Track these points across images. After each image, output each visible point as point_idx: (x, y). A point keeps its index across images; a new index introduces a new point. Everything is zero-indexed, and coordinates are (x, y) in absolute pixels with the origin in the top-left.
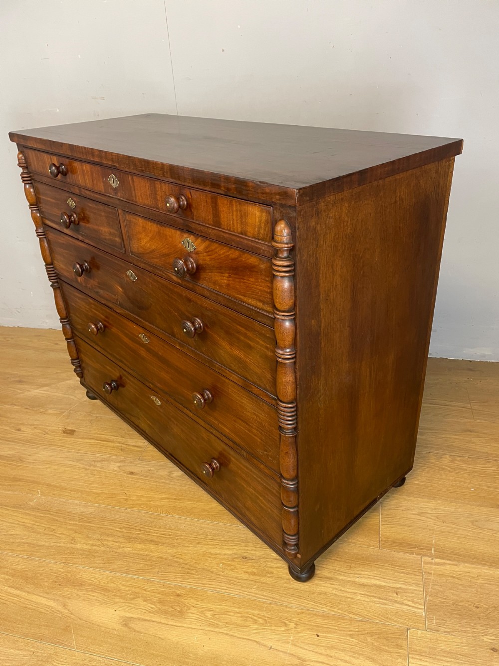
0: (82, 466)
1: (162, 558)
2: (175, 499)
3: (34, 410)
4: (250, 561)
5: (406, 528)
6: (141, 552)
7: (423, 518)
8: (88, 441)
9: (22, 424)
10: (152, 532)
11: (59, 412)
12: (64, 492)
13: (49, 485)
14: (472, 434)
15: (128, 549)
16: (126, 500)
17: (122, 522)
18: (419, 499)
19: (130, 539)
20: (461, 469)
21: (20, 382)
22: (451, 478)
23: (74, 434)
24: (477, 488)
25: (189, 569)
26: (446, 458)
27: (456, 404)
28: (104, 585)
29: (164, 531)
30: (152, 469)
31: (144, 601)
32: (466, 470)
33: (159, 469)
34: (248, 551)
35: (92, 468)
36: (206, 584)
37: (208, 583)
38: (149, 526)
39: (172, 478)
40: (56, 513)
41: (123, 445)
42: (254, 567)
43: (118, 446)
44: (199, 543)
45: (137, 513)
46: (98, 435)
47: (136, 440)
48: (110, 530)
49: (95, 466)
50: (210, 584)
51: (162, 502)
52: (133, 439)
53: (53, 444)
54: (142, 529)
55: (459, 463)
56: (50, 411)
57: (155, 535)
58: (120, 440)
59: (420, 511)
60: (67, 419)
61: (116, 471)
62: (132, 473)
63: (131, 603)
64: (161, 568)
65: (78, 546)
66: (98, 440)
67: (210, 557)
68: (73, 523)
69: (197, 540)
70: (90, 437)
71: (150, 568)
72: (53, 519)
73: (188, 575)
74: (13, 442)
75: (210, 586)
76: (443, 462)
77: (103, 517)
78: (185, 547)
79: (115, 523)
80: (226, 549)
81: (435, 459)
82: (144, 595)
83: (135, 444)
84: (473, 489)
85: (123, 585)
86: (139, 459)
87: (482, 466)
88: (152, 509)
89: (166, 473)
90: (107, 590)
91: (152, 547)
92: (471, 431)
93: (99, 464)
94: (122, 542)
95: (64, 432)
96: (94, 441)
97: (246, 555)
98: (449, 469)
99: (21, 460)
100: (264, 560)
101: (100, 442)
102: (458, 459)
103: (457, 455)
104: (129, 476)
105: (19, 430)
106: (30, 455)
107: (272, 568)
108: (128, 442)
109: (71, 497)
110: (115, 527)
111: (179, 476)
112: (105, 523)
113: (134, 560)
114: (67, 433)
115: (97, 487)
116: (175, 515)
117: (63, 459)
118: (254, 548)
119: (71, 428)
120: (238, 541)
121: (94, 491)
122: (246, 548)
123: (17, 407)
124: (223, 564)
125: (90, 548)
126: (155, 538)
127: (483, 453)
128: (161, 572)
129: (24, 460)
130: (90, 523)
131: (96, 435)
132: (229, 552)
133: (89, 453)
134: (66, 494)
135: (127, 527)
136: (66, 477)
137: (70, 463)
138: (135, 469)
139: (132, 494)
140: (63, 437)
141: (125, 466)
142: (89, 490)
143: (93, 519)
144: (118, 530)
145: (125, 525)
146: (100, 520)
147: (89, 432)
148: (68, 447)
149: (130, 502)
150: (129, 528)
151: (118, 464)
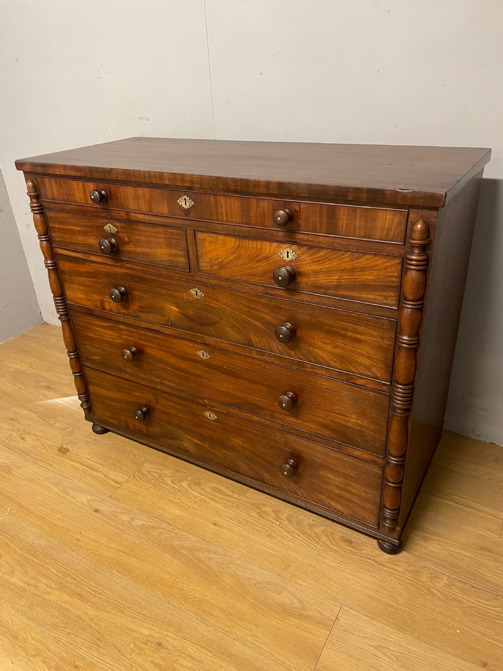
0: (57, 491)
1: (80, 618)
3: (44, 420)
4: (163, 650)
5: (353, 661)
6: (63, 605)
7: (379, 654)
8: (74, 464)
9: (29, 433)
10: (84, 585)
11: (64, 427)
12: (29, 515)
13: (20, 505)
14: (490, 554)
15: (55, 596)
16: (79, 540)
17: (63, 564)
18: (386, 627)
19: (62, 587)
20: (455, 599)
21: (48, 388)
22: (437, 609)
23: (66, 454)
24: (466, 631)
25: (99, 639)
26: (443, 580)
27: (487, 509)
28: (16, 630)
29: (96, 587)
30: (118, 510)
31: (43, 662)
32: (462, 603)
33: (123, 513)
34: (165, 637)
35: (65, 495)
36: (108, 663)
37: (110, 662)
38: (84, 577)
39: (132, 526)
40: (12, 537)
41: (103, 477)
42: (163, 658)
43: (99, 477)
44: (122, 611)
45: (81, 558)
46: (87, 460)
47: (118, 473)
48: (48, 571)
49: (67, 494)
50: (111, 665)
51: (109, 553)
52: (116, 471)
53: (44, 460)
55: (457, 591)
56: (58, 425)
57: (86, 589)
58: (104, 470)
59: (380, 643)
60: (68, 436)
61: (84, 505)
62: (97, 511)
63: (30, 660)
64: (74, 629)
65: (13, 580)
66: (84, 465)
67: (126, 632)
68: (20, 552)
69: (122, 607)
70: (79, 460)
71: (64, 625)
72: (7, 543)
73: (95, 646)
74: (13, 450)
75: (110, 666)
76: (436, 584)
77: (48, 554)
78: (108, 612)
79: (56, 564)
80: (145, 627)
81: (428, 577)
82: (46, 655)
83: (114, 478)
84: (458, 631)
85: (32, 637)
86: (110, 497)
87: (484, 602)
88: (97, 557)
89: (128, 519)
90: (15, 637)
91: (77, 602)
92: (489, 551)
93: (72, 493)
94: (52, 588)
95: (59, 450)
96: (80, 466)
97: (162, 641)
98: (440, 595)
99: (10, 472)
100: (178, 653)
101: (84, 467)
102: (458, 584)
103: (459, 578)
104: (93, 513)
105: (23, 439)
106: (19, 468)
107: (182, 666)
108: (109, 474)
109: (32, 523)
110: (54, 568)
111: (138, 526)
112: (48, 561)
113: (54, 612)
114: (61, 452)
115: (59, 519)
116: (114, 572)
117: (44, 479)
118: (174, 636)
119: (66, 447)
120: (161, 622)
121: (55, 522)
122: (166, 633)
123: (33, 414)
124: (135, 644)
125: (22, 585)
126: (83, 593)
127: (493, 584)
128: (72, 634)
129: (12, 472)
130: (35, 556)
131: (85, 459)
132: (146, 632)
133: (70, 478)
134: (30, 518)
135: (64, 572)
136: (38, 500)
137: (48, 485)
138: (102, 507)
139: (86, 535)
140: (55, 455)
141: (94, 500)
142: (51, 520)
143: (39, 554)
144: (55, 572)
145: (63, 569)
146: (45, 557)
147: (80, 455)
148: (55, 467)
149: (80, 544)
150: (65, 573)
151: (89, 497)
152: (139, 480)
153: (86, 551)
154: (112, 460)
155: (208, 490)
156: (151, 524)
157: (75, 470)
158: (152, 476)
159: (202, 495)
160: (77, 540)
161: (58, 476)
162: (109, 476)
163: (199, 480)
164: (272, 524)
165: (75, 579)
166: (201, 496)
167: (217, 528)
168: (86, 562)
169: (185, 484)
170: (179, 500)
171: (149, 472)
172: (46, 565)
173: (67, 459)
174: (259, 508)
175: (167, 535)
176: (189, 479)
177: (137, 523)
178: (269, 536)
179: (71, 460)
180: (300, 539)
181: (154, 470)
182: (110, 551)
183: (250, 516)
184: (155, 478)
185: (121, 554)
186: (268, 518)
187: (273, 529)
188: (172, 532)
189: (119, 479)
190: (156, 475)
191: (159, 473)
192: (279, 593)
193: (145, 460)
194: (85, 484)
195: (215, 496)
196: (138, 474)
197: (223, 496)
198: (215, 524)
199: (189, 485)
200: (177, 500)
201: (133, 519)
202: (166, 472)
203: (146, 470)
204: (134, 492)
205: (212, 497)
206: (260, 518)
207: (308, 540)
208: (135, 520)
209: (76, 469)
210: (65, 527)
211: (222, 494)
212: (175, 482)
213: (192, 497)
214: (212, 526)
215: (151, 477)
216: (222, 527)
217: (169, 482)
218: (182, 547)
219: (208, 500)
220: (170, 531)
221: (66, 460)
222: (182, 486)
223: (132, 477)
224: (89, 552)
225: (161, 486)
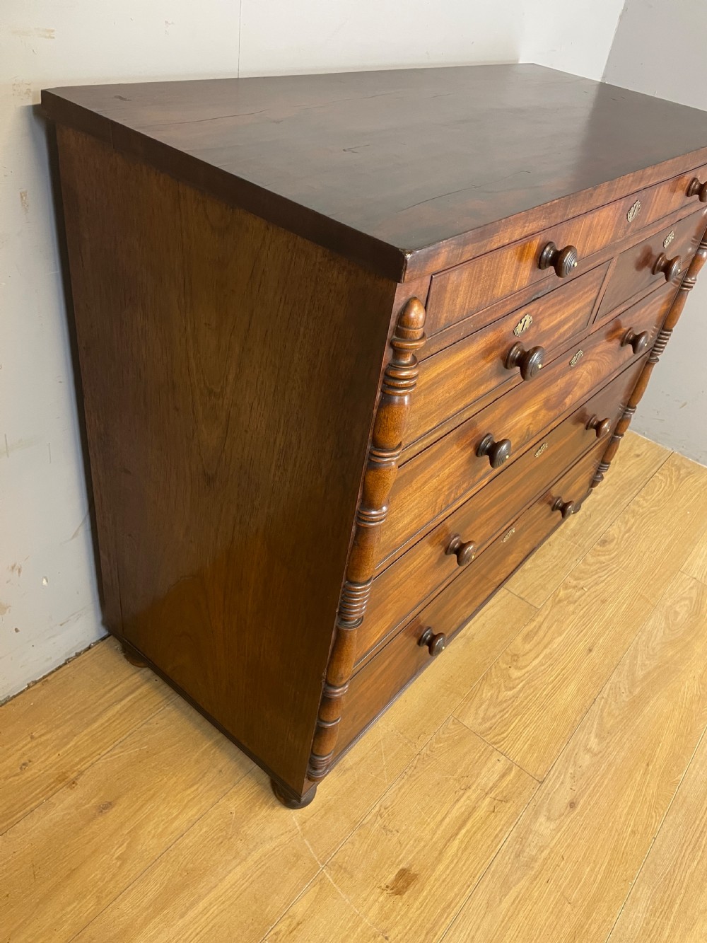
0: (524, 883)
2: (648, 765)
11: (316, 889)
16: (633, 832)
17: (681, 852)
20: (658, 502)
22: (669, 515)
24: (687, 508)
30: (571, 771)
33: (575, 763)
35: (537, 866)
38: (696, 819)
39: (601, 752)
41: (492, 795)
43: (490, 803)
45: (664, 826)
46: (442, 828)
47: (485, 769)
48: (695, 874)
49: (534, 859)
51: (651, 785)
52: (479, 773)
54: (700, 829)
55: (650, 497)
56: (300, 908)
58: (472, 794)
60: (352, 876)
61: (558, 829)
62: (572, 805)
70: (440, 845)
76: (645, 506)
77: (665, 879)
79: (681, 863)
81: (638, 507)
83: (496, 777)
84: (689, 512)
86: (541, 783)
87: (657, 488)
88: (662, 802)
89: (587, 757)
93: (531, 851)
95: (398, 893)
96: (456, 842)
98: (656, 508)
101: (463, 831)
102: (642, 494)
103: (637, 491)
104: (577, 810)
108: (487, 784)
109: (604, 921)
112: (678, 878)
114: (406, 887)
115: (593, 870)
116: (680, 777)
119: (392, 877)
121: (599, 877)
133: (491, 858)
134: (594, 928)
135: (693, 850)
136: (548, 918)
137: (506, 904)
138: (564, 797)
139: (623, 819)
140: (416, 899)
141: (549, 811)
142: (596, 885)
143: (667, 895)
144: (696, 863)
145: (688, 852)
146: (671, 884)
147: (422, 844)
148: (456, 895)
149: (641, 829)
150: (694, 847)
151: (542, 819)
152: (505, 735)
153: (652, 818)
154: (447, 780)
155: (528, 647)
156: (595, 726)
157: (469, 850)
158: (494, 716)
159: (538, 655)
160: (635, 834)
161: (482, 887)
162: (491, 785)
163: (507, 654)
164: (587, 594)
165: (702, 832)
166: (541, 657)
167: (595, 649)
168: (671, 817)
169: (515, 674)
170: (548, 684)
171: (485, 720)
172: (686, 881)
173: (433, 870)
174: (560, 601)
175: (613, 707)
176: (504, 666)
177: (593, 743)
178: (603, 602)
179: (438, 860)
180: (606, 576)
181: (481, 713)
182: (649, 783)
183: (573, 613)
184: (500, 712)
185: (651, 767)
186: (576, 597)
187: (593, 596)
188: (606, 700)
189: (499, 767)
190: (492, 711)
191: (489, 706)
192: (676, 613)
193: (454, 723)
194: (508, 827)
195: (542, 640)
196: (488, 737)
197: (541, 633)
198: (590, 650)
199: (517, 668)
200: (547, 686)
201: (588, 750)
202: (487, 693)
203: (480, 724)
204: (531, 745)
205: (541, 646)
206: (576, 604)
207: (606, 571)
208: (588, 747)
209: (466, 848)
210: (608, 857)
211: (537, 631)
212: (511, 685)
213: (543, 668)
214: (594, 653)
215: (498, 717)
216: (594, 644)
217: (510, 693)
218: (630, 692)
219: (547, 651)
220: (606, 703)
221: (437, 873)
222: (519, 678)
223: (495, 747)
224: (653, 813)
225: (519, 705)
